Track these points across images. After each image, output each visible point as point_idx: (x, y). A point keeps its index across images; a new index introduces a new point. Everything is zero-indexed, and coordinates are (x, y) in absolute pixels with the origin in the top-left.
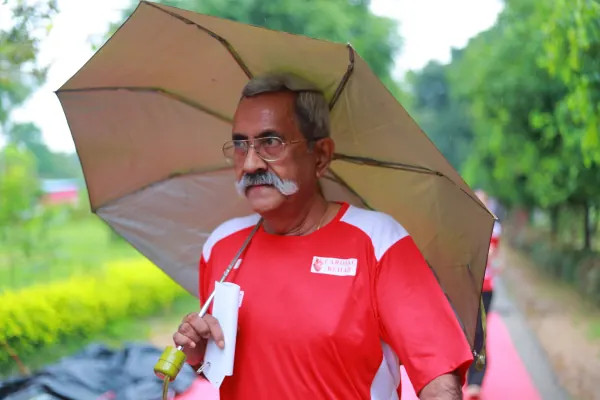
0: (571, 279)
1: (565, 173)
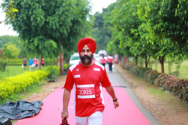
0: (142, 77)
1: (141, 46)
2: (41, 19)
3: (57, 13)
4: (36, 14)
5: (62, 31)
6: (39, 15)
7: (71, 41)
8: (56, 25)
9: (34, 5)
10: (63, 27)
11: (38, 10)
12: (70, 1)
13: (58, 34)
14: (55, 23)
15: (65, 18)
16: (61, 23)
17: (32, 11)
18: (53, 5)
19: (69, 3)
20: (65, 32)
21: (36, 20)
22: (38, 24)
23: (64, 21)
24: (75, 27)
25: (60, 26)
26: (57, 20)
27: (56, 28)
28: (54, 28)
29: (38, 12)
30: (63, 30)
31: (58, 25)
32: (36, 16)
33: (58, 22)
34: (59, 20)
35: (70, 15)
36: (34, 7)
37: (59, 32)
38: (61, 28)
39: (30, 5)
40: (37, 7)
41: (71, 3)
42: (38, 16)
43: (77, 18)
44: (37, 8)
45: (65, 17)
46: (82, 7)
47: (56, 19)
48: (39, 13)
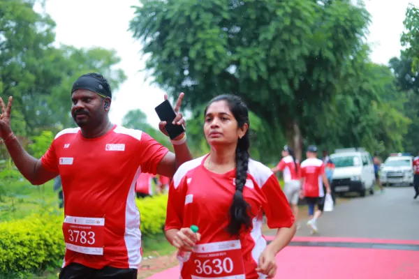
2: (216, 53)
3: (261, 38)
4: (204, 42)
5: (275, 86)
6: (210, 43)
7: (305, 114)
8: (258, 70)
9: (198, 18)
10: (280, 74)
11: (209, 31)
12: (297, 4)
13: (264, 95)
14: (256, 64)
15: (283, 51)
16: (272, 64)
17: (195, 34)
18: (253, 17)
19: (292, 8)
20: (285, 88)
21: (205, 57)
22: (210, 68)
23: (280, 57)
24: (315, 77)
25: (271, 71)
26: (263, 55)
27: (260, 77)
28: (254, 76)
29: (208, 36)
30: (279, 82)
31: (263, 68)
32: (203, 47)
33: (265, 61)
34: (267, 55)
35: (295, 41)
36: (198, 23)
37: (269, 88)
38: (273, 78)
39: (188, 18)
40: (208, 22)
41: (298, 7)
42: (209, 47)
43: (320, 52)
44: (206, 27)
45: (282, 46)
46: (333, 19)
47: (258, 54)
48: (211, 39)
